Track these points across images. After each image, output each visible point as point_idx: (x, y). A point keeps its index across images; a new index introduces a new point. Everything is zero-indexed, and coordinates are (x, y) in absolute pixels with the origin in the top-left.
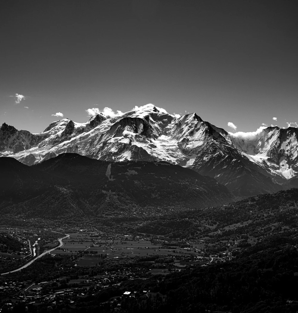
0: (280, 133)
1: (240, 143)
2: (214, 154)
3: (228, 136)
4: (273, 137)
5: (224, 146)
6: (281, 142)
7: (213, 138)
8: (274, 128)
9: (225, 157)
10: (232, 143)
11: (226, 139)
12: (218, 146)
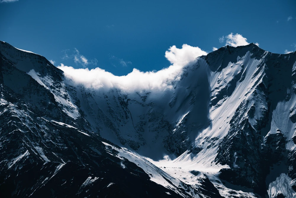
0: (265, 71)
1: (111, 112)
2: (11, 158)
3: (63, 85)
4: (239, 87)
5: (50, 125)
6: (269, 105)
7: (5, 94)
8: (241, 50)
9: (54, 169)
10: (80, 111)
11: (58, 99)
12: (23, 128)
